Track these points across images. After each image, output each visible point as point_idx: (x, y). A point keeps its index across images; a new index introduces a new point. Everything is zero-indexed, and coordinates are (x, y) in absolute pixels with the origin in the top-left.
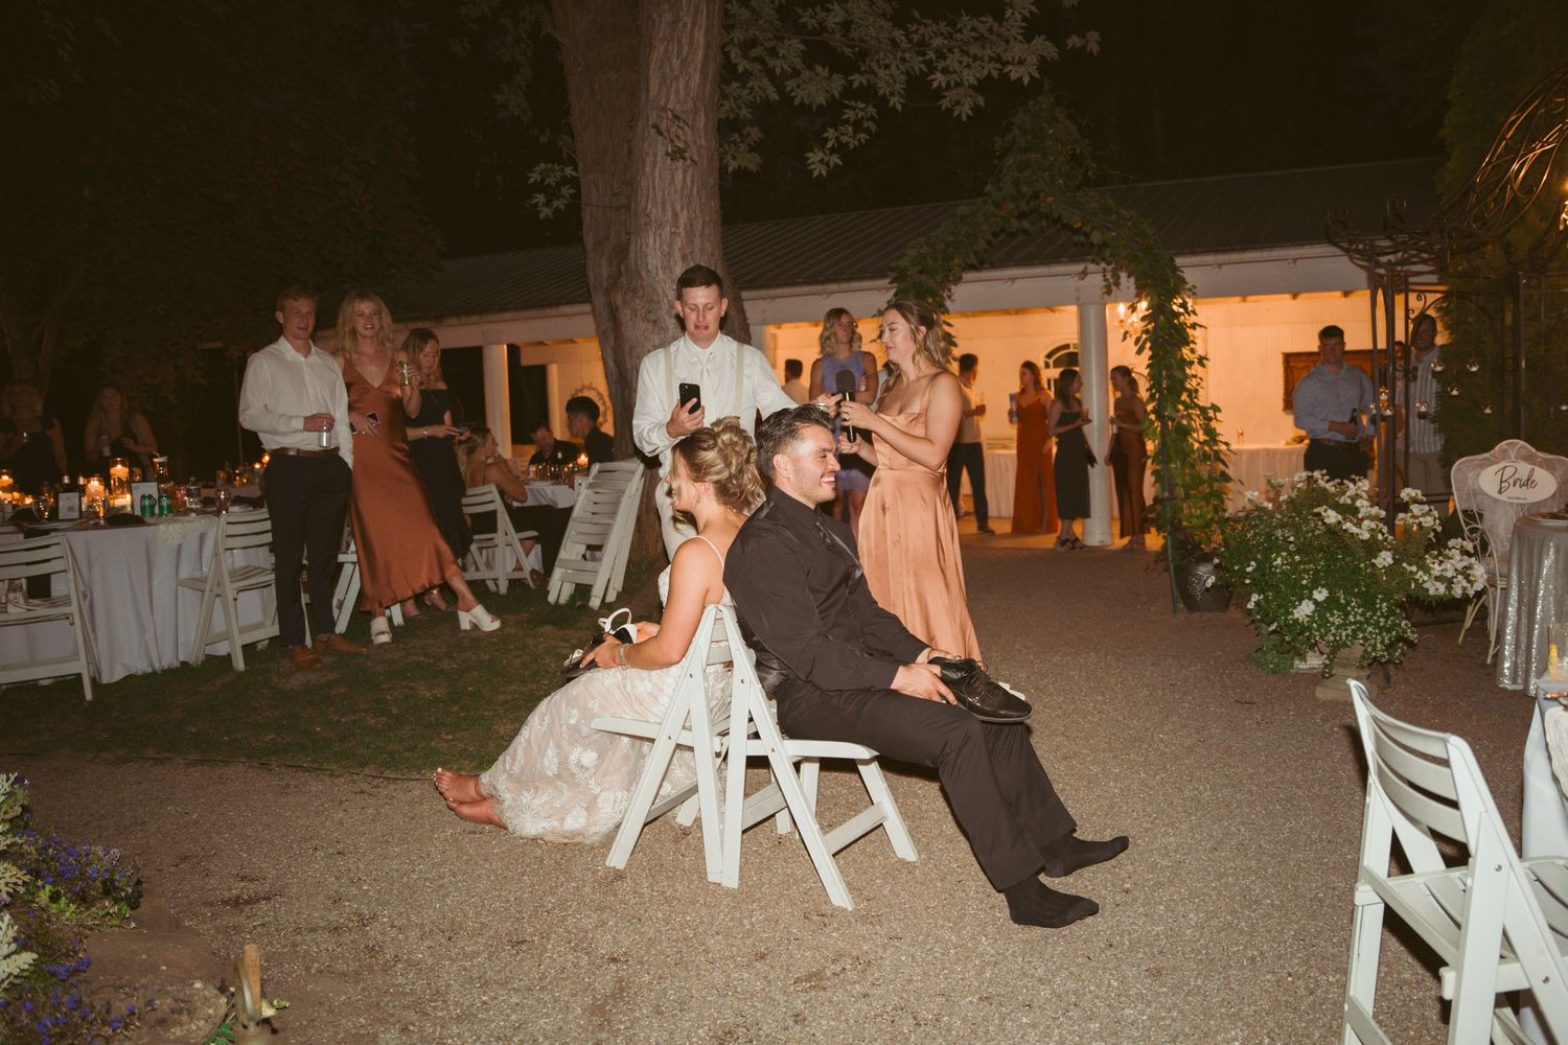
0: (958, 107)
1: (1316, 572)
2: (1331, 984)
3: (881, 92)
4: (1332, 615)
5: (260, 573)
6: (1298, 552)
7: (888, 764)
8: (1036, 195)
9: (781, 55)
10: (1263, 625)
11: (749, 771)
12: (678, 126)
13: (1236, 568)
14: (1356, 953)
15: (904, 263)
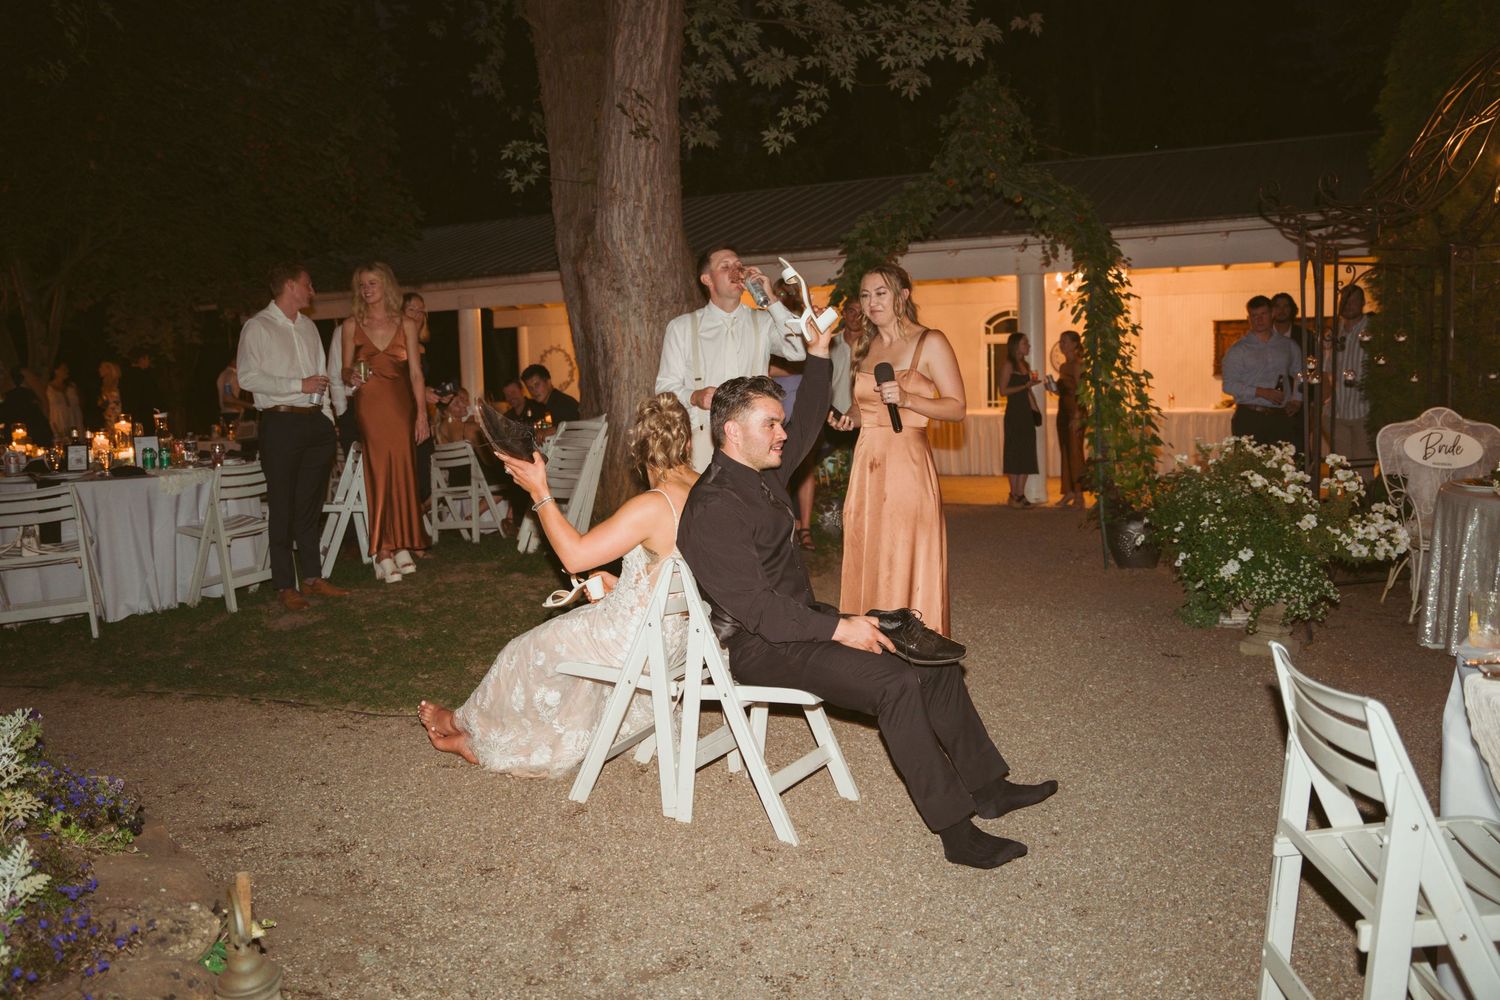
0: (907, 87)
1: (1243, 533)
2: (1250, 928)
3: (833, 73)
4: (1257, 574)
5: (252, 521)
6: (1225, 513)
7: (833, 711)
8: (979, 171)
9: (738, 37)
10: (1190, 582)
11: (703, 714)
12: (642, 106)
13: (1165, 528)
14: (1274, 901)
15: (852, 235)
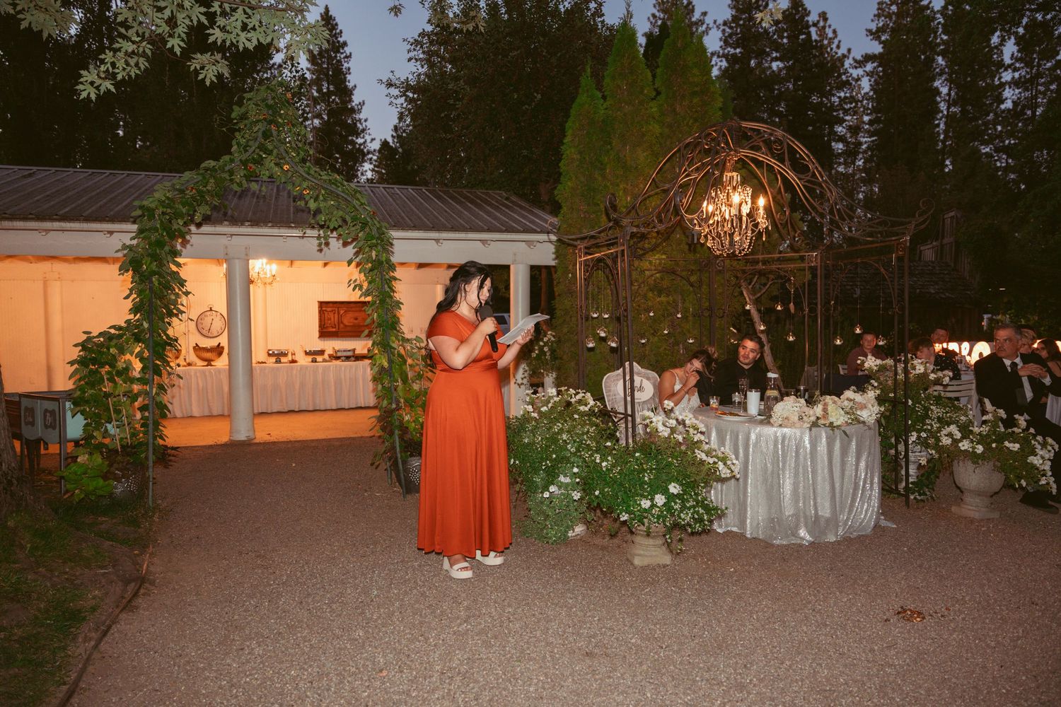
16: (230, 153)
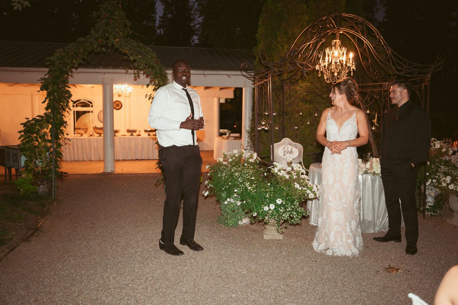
16: (91, 34)
